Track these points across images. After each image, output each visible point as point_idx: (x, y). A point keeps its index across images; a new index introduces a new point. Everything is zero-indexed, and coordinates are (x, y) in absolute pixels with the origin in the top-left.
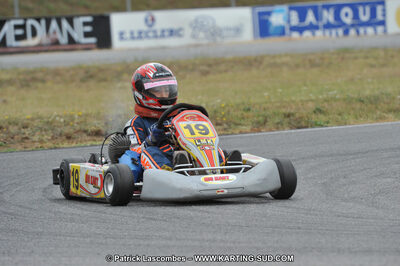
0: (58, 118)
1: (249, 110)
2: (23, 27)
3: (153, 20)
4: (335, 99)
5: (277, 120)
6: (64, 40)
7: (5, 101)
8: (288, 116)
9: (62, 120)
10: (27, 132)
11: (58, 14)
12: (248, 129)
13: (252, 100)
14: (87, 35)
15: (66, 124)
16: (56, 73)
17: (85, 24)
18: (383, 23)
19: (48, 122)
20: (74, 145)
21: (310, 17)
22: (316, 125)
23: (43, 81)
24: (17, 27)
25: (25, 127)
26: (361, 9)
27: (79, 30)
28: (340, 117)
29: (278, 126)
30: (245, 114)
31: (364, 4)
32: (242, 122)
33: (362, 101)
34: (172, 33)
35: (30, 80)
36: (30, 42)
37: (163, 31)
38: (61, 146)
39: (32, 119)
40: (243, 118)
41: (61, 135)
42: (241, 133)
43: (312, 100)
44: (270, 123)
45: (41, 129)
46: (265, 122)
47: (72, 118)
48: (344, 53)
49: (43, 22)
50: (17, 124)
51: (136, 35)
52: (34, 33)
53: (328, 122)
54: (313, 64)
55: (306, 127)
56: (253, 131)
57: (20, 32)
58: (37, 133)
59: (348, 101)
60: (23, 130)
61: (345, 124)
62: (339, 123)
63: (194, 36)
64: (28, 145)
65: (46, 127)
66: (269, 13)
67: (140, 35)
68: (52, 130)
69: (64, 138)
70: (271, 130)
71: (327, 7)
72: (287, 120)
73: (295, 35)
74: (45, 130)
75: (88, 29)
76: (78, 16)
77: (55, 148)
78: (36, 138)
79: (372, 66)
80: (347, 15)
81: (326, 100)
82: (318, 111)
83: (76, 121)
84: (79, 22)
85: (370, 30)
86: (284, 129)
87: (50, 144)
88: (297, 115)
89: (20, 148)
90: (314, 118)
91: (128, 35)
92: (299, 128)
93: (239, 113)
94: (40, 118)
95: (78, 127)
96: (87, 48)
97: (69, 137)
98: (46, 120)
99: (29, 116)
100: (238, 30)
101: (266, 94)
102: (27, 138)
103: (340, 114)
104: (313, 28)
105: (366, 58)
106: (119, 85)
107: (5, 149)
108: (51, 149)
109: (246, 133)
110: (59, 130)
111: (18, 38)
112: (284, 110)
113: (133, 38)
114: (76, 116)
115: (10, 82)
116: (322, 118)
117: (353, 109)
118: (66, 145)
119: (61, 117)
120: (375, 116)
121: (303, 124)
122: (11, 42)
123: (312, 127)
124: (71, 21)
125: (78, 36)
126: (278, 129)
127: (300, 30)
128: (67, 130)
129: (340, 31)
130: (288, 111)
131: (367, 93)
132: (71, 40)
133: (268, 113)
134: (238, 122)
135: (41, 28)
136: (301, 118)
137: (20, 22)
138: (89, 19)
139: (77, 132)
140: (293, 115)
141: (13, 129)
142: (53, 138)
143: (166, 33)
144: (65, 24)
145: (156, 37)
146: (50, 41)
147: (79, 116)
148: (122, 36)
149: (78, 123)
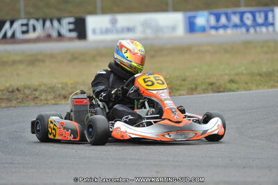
0: (57, 85)
1: (185, 80)
2: (27, 25)
4: (243, 74)
5: (204, 87)
6: (54, 34)
7: (18, 75)
8: (212, 84)
9: (60, 86)
10: (37, 94)
11: (51, 16)
12: (185, 92)
13: (187, 74)
14: (70, 31)
15: (63, 88)
16: (52, 56)
17: (70, 23)
18: (273, 24)
19: (50, 88)
21: (223, 20)
22: (230, 90)
23: (43, 61)
24: (22, 25)
25: (36, 90)
26: (257, 15)
27: (66, 26)
28: (246, 86)
29: (205, 91)
30: (183, 83)
31: (260, 12)
32: (181, 88)
33: (261, 75)
34: (129, 30)
35: (34, 60)
36: (32, 35)
37: (123, 29)
38: (60, 103)
39: (40, 86)
40: (181, 85)
41: (60, 95)
42: (180, 95)
43: (227, 74)
44: (199, 89)
45: (46, 92)
46: (196, 88)
47: (66, 84)
48: (247, 44)
49: (41, 22)
50: (30, 88)
51: (104, 30)
52: (34, 29)
53: (238, 89)
54: (226, 51)
55: (224, 92)
56: (188, 94)
57: (24, 28)
58: (43, 95)
59: (252, 74)
60: (34, 93)
61: (250, 90)
62: (245, 89)
63: (144, 32)
64: (38, 102)
65: (49, 90)
66: (195, 17)
67: (107, 31)
68: (54, 92)
69: (62, 97)
70: (200, 94)
71: (235, 13)
72: (210, 87)
73: (213, 32)
74: (49, 93)
75: (72, 27)
76: (65, 17)
77: (56, 104)
78: (43, 97)
79: (266, 53)
80: (248, 18)
81: (237, 74)
82: (232, 81)
83: (69, 86)
84: (65, 21)
85: (264, 29)
86: (208, 93)
87: (53, 102)
88: (217, 84)
89: (32, 104)
90: (229, 86)
92: (218, 92)
93: (178, 82)
94: (45, 84)
95: (70, 91)
96: (71, 39)
97: (65, 97)
98: (49, 86)
99: (37, 83)
100: (174, 28)
101: (196, 70)
102: (37, 98)
103: (246, 83)
104: (225, 27)
105: (262, 47)
106: (95, 64)
107: (23, 105)
108: (53, 104)
109: (183, 95)
110: (58, 93)
111: (24, 32)
112: (208, 81)
113: (102, 33)
114: (69, 84)
115: (21, 62)
116: (234, 86)
117: (255, 80)
118: (63, 102)
119: (59, 84)
120: (270, 85)
121: (222, 89)
122: (19, 35)
123: (228, 91)
124: (59, 21)
125: (64, 31)
126: (205, 93)
127: (216, 28)
128: (63, 92)
129: (244, 30)
130: (211, 81)
131: (264, 70)
132: (60, 35)
133: (198, 82)
134: (178, 88)
135: (39, 25)
136: (220, 86)
137: (24, 22)
138: (72, 20)
140: (215, 83)
141: (27, 92)
142: (54, 98)
143: (125, 30)
144: (56, 23)
145: (117, 32)
146: (45, 35)
147: (72, 84)
148: (94, 31)
149: (71, 88)
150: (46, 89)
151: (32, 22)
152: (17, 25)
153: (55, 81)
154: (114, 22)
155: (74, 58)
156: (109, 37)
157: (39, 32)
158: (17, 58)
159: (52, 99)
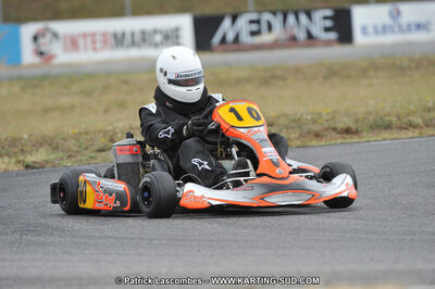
0: (305, 116)
2: (258, 21)
3: (398, 13)
6: (302, 35)
9: (309, 117)
10: (273, 130)
11: (296, 7)
14: (327, 30)
15: (314, 121)
16: (297, 70)
17: (325, 18)
19: (294, 120)
20: (323, 143)
23: (283, 78)
24: (252, 22)
25: (272, 124)
27: (319, 22)
34: (419, 27)
36: (266, 38)
37: (409, 25)
39: (278, 117)
41: (309, 132)
45: (287, 127)
47: (320, 115)
49: (280, 17)
51: (380, 29)
52: (270, 27)
57: (254, 27)
58: (284, 131)
65: (293, 125)
67: (385, 29)
68: (300, 128)
69: (312, 136)
74: (293, 128)
75: (329, 23)
76: (317, 8)
77: (304, 147)
83: (324, 118)
84: (318, 15)
87: (298, 143)
91: (371, 30)
94: (284, 115)
95: (326, 125)
96: (328, 43)
97: (317, 135)
98: (292, 117)
99: (274, 114)
106: (365, 81)
108: (299, 147)
110: (306, 128)
111: (253, 34)
113: (376, 32)
114: (324, 113)
115: (248, 80)
118: (314, 143)
119: (308, 114)
122: (246, 38)
124: (309, 14)
125: (317, 31)
128: (315, 128)
132: (310, 36)
135: (277, 22)
137: (254, 16)
138: (329, 13)
139: (326, 129)
142: (301, 136)
143: (413, 28)
144: (303, 18)
145: (401, 30)
146: (288, 37)
147: (328, 113)
148: (364, 30)
149: (327, 121)
150: (287, 122)
151: (266, 17)
152: (242, 22)
153: (302, 110)
154: (396, 15)
155: (333, 72)
156: (388, 39)
157: (278, 32)
158: (242, 74)
159: (297, 138)
